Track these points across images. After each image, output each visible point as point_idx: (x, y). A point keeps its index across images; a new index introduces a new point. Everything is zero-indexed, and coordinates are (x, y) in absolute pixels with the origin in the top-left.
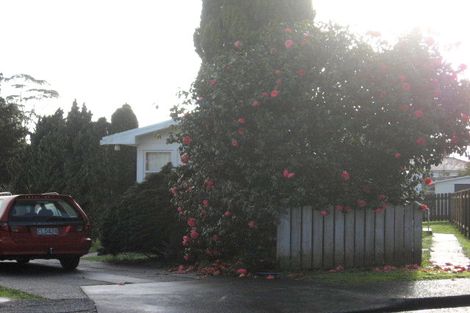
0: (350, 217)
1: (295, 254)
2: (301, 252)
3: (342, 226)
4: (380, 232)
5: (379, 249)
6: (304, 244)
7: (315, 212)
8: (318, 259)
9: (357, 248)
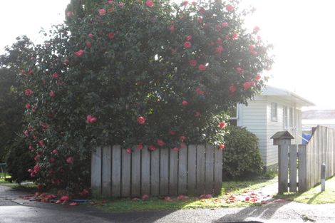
0: (155, 154)
1: (105, 185)
2: (111, 184)
3: (148, 162)
4: (183, 167)
5: (182, 181)
6: (113, 177)
7: (124, 150)
8: (126, 190)
9: (162, 179)
